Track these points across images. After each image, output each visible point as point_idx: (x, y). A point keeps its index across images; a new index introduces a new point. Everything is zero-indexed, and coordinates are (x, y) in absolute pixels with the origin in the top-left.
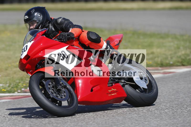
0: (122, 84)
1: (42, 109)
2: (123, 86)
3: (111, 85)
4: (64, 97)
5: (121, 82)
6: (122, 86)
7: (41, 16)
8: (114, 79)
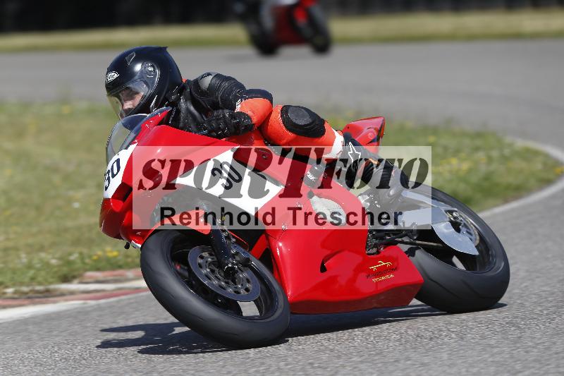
0: (405, 248)
1: (187, 329)
2: (411, 252)
3: (374, 250)
4: (243, 292)
5: (403, 242)
6: (406, 252)
7: (154, 70)
8: (382, 234)
